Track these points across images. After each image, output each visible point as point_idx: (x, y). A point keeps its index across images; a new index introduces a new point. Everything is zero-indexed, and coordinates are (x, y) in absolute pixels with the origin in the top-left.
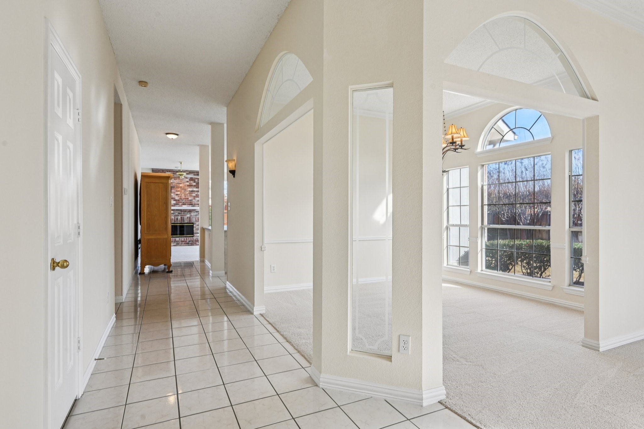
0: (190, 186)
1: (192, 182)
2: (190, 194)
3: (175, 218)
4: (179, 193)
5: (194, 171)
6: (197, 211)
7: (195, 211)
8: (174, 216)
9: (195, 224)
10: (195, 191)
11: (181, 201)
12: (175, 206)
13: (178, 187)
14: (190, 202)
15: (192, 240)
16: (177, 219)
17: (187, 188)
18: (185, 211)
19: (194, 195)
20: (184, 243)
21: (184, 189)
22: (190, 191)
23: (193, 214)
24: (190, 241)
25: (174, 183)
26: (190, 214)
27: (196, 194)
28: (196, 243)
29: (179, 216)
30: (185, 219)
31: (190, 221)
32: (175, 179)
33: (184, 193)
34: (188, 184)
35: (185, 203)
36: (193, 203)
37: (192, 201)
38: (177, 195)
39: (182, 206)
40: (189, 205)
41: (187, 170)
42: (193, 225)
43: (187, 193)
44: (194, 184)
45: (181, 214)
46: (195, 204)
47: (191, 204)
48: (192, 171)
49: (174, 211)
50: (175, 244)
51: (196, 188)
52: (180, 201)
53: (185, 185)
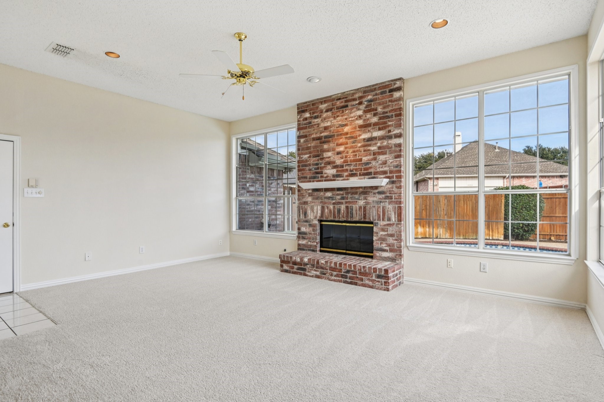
0: (365, 126)
1: (368, 116)
2: (366, 148)
3: (334, 207)
4: (341, 149)
5: (373, 86)
6: (380, 190)
7: (376, 191)
8: (334, 204)
9: (376, 224)
10: (375, 138)
11: (347, 167)
12: (334, 180)
13: (341, 135)
14: (365, 169)
15: (353, 269)
16: (339, 211)
17: (358, 133)
18: (354, 191)
19: (374, 148)
20: (335, 273)
21: (352, 138)
22: (364, 139)
23: (372, 198)
24: (348, 272)
25: (333, 126)
26: (365, 198)
27: (379, 144)
28: (362, 280)
29: (342, 203)
30: (354, 212)
31: (365, 215)
32: (335, 118)
33: (352, 147)
34: (360, 122)
35: (354, 172)
36: (372, 170)
37: (370, 166)
38: (338, 153)
39: (348, 179)
40: (362, 177)
41: (358, 89)
42: (373, 227)
43: (359, 145)
44: (375, 120)
45: (347, 199)
46: (376, 173)
47: (368, 174)
48: (370, 86)
49: (335, 192)
50: (318, 273)
51: (380, 129)
52: (344, 168)
53: (355, 128)
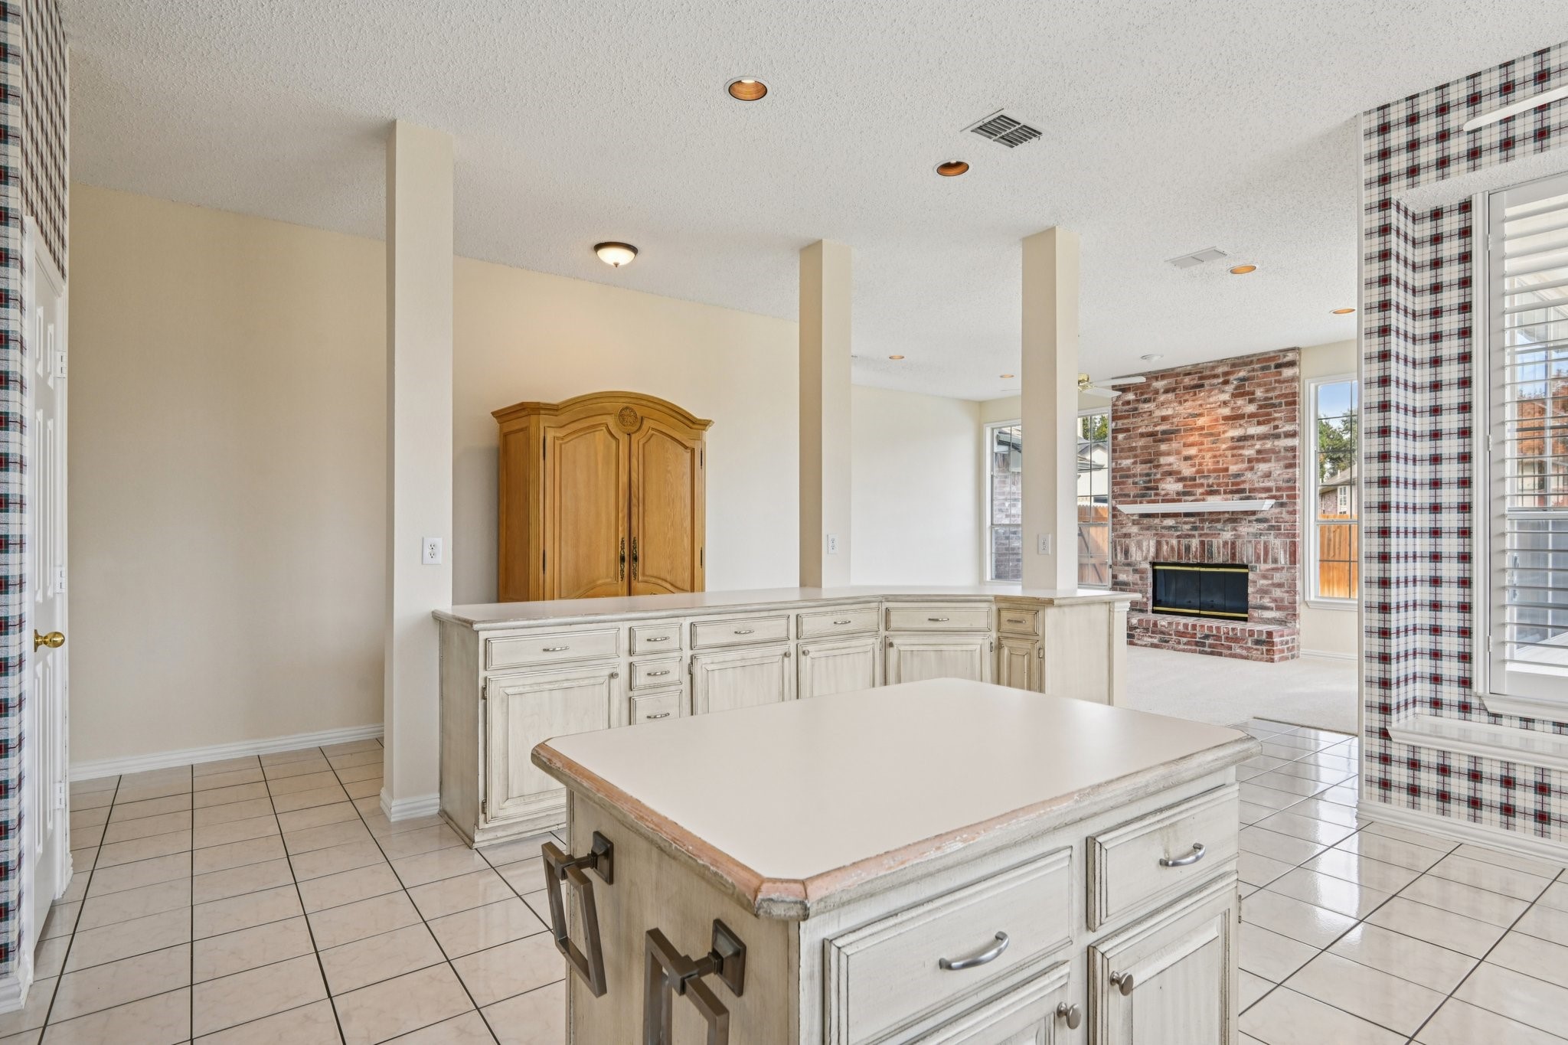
0: (1235, 418)
1: (1240, 402)
2: (1235, 452)
3: (1179, 542)
4: (1193, 451)
5: (1248, 357)
6: (1259, 516)
7: (1254, 518)
8: (1178, 537)
9: (1253, 569)
10: (1252, 437)
11: (1202, 481)
12: (1179, 501)
13: (1191, 429)
14: (1233, 484)
15: (1214, 632)
16: (1188, 548)
17: (1221, 428)
18: (1215, 517)
19: (1249, 452)
20: (1185, 640)
21: (1211, 435)
22: (1232, 438)
23: (1244, 529)
24: (1207, 637)
25: (1178, 415)
26: (1234, 529)
27: (1258, 447)
28: (1230, 648)
29: (1193, 536)
30: (1215, 550)
31: (1233, 555)
32: (1180, 403)
33: (1210, 450)
34: (1226, 411)
35: (1215, 488)
36: (1247, 486)
37: (1243, 478)
38: (1187, 458)
39: (1204, 500)
40: (1230, 496)
41: (1222, 361)
42: (1247, 574)
43: (1224, 446)
44: (1251, 408)
45: (1202, 529)
46: (1252, 490)
47: (1238, 491)
48: (1242, 357)
49: (1179, 519)
50: (1155, 641)
51: (1259, 423)
52: (1198, 481)
53: (1217, 420)
